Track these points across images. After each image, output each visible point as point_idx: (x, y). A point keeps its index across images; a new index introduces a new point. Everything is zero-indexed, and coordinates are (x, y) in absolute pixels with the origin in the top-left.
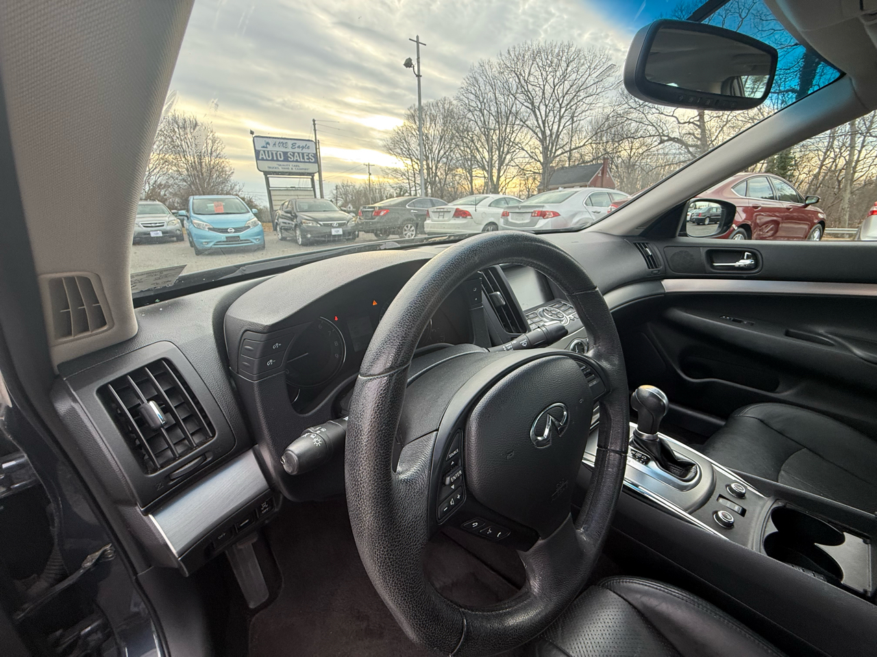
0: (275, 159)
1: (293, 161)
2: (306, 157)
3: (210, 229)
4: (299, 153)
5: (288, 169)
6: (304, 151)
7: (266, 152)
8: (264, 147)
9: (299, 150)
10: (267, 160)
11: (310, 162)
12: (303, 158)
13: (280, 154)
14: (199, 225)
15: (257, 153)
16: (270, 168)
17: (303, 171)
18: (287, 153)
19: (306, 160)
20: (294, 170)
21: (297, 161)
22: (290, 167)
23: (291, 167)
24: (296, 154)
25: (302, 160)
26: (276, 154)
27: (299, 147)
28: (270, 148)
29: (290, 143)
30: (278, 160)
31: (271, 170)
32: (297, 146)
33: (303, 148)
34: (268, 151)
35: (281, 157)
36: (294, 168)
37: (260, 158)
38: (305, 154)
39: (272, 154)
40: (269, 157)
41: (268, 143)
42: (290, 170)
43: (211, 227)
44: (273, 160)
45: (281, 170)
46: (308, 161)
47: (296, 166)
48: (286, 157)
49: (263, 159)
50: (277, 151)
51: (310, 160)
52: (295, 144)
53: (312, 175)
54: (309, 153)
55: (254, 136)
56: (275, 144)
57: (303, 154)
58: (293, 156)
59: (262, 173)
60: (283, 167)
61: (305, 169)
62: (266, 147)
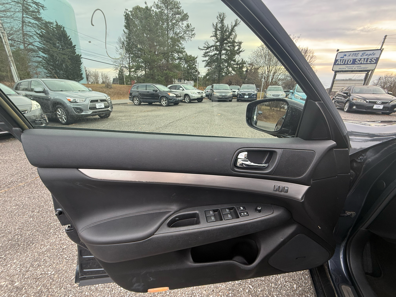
1: (358, 64)
3: (301, 99)
4: (364, 59)
5: (352, 68)
7: (342, 60)
9: (365, 57)
10: (340, 64)
12: (367, 61)
13: (351, 60)
14: (297, 97)
15: (336, 61)
16: (340, 69)
18: (356, 59)
19: (368, 62)
20: (356, 69)
21: (361, 63)
22: (354, 68)
23: (355, 67)
24: (362, 59)
26: (348, 61)
27: (367, 55)
28: (345, 58)
29: (361, 53)
30: (347, 64)
32: (365, 54)
33: (370, 55)
35: (350, 62)
36: (356, 68)
37: (337, 64)
38: (369, 59)
39: (345, 61)
40: (342, 63)
41: (345, 55)
42: (354, 69)
43: (302, 98)
44: (344, 64)
45: (347, 69)
46: (370, 63)
47: (359, 67)
48: (354, 62)
49: (338, 64)
50: (349, 59)
51: (372, 62)
52: (365, 53)
53: (368, 71)
54: (372, 58)
55: (338, 52)
56: (350, 55)
57: (368, 59)
58: (360, 61)
59: (334, 72)
60: (349, 68)
61: (365, 68)
62: (343, 58)
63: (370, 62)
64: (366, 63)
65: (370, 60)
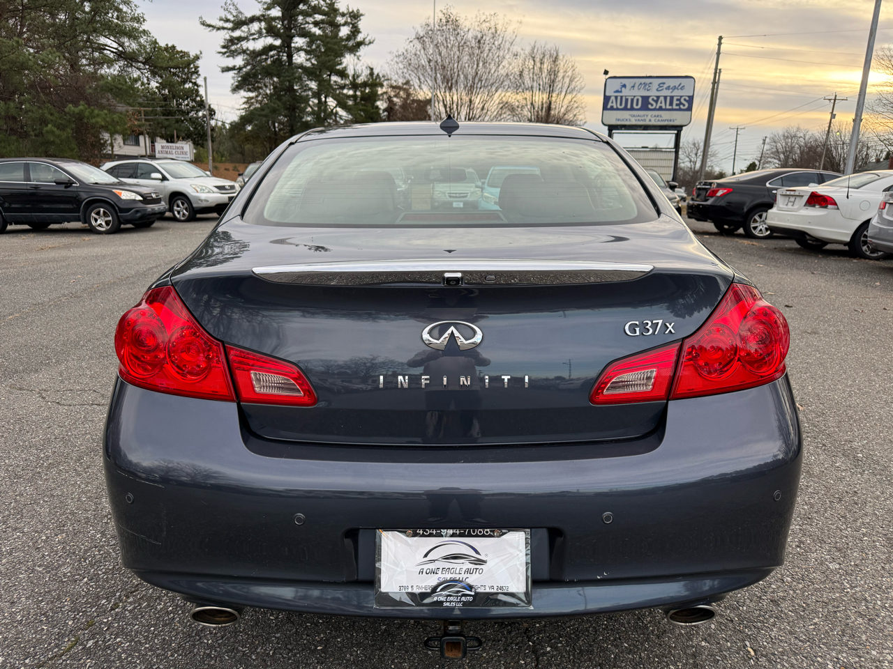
0: (629, 107)
1: (655, 109)
2: (675, 102)
4: (665, 97)
5: (645, 120)
6: (677, 93)
7: (619, 98)
8: (617, 91)
9: (668, 93)
10: (617, 109)
11: (680, 110)
12: (671, 104)
13: (638, 100)
15: (607, 99)
16: (618, 120)
17: (666, 123)
18: (649, 97)
19: (674, 107)
20: (653, 123)
21: (661, 109)
22: (648, 120)
23: (650, 117)
24: (662, 99)
25: (668, 107)
26: (632, 100)
27: (668, 88)
28: (625, 92)
29: (656, 82)
30: (632, 109)
31: (619, 123)
32: (665, 86)
33: (675, 88)
34: (622, 97)
35: (637, 105)
36: (653, 119)
37: (609, 107)
38: (675, 98)
39: (627, 100)
40: (621, 105)
41: (624, 86)
42: (647, 123)
44: (625, 109)
45: (633, 122)
46: (678, 107)
47: (658, 116)
48: (645, 104)
49: (612, 108)
50: (635, 96)
51: (682, 106)
52: (664, 83)
53: (679, 129)
54: (681, 97)
55: (608, 76)
56: (633, 87)
57: (672, 98)
58: (656, 102)
59: (607, 128)
60: (638, 118)
61: (671, 120)
62: (621, 92)
63: (677, 105)
64: (670, 107)
65: (677, 100)
